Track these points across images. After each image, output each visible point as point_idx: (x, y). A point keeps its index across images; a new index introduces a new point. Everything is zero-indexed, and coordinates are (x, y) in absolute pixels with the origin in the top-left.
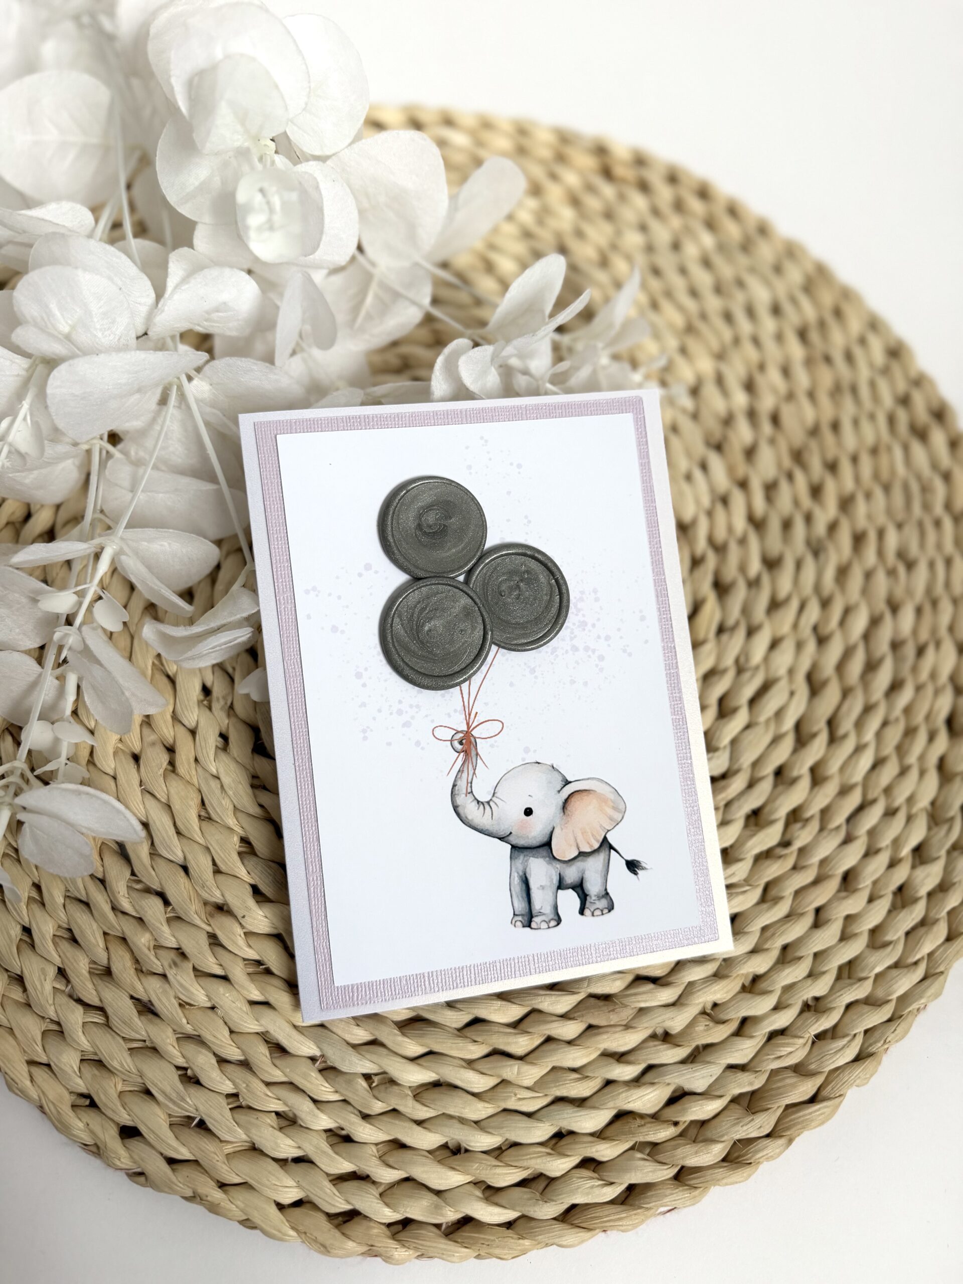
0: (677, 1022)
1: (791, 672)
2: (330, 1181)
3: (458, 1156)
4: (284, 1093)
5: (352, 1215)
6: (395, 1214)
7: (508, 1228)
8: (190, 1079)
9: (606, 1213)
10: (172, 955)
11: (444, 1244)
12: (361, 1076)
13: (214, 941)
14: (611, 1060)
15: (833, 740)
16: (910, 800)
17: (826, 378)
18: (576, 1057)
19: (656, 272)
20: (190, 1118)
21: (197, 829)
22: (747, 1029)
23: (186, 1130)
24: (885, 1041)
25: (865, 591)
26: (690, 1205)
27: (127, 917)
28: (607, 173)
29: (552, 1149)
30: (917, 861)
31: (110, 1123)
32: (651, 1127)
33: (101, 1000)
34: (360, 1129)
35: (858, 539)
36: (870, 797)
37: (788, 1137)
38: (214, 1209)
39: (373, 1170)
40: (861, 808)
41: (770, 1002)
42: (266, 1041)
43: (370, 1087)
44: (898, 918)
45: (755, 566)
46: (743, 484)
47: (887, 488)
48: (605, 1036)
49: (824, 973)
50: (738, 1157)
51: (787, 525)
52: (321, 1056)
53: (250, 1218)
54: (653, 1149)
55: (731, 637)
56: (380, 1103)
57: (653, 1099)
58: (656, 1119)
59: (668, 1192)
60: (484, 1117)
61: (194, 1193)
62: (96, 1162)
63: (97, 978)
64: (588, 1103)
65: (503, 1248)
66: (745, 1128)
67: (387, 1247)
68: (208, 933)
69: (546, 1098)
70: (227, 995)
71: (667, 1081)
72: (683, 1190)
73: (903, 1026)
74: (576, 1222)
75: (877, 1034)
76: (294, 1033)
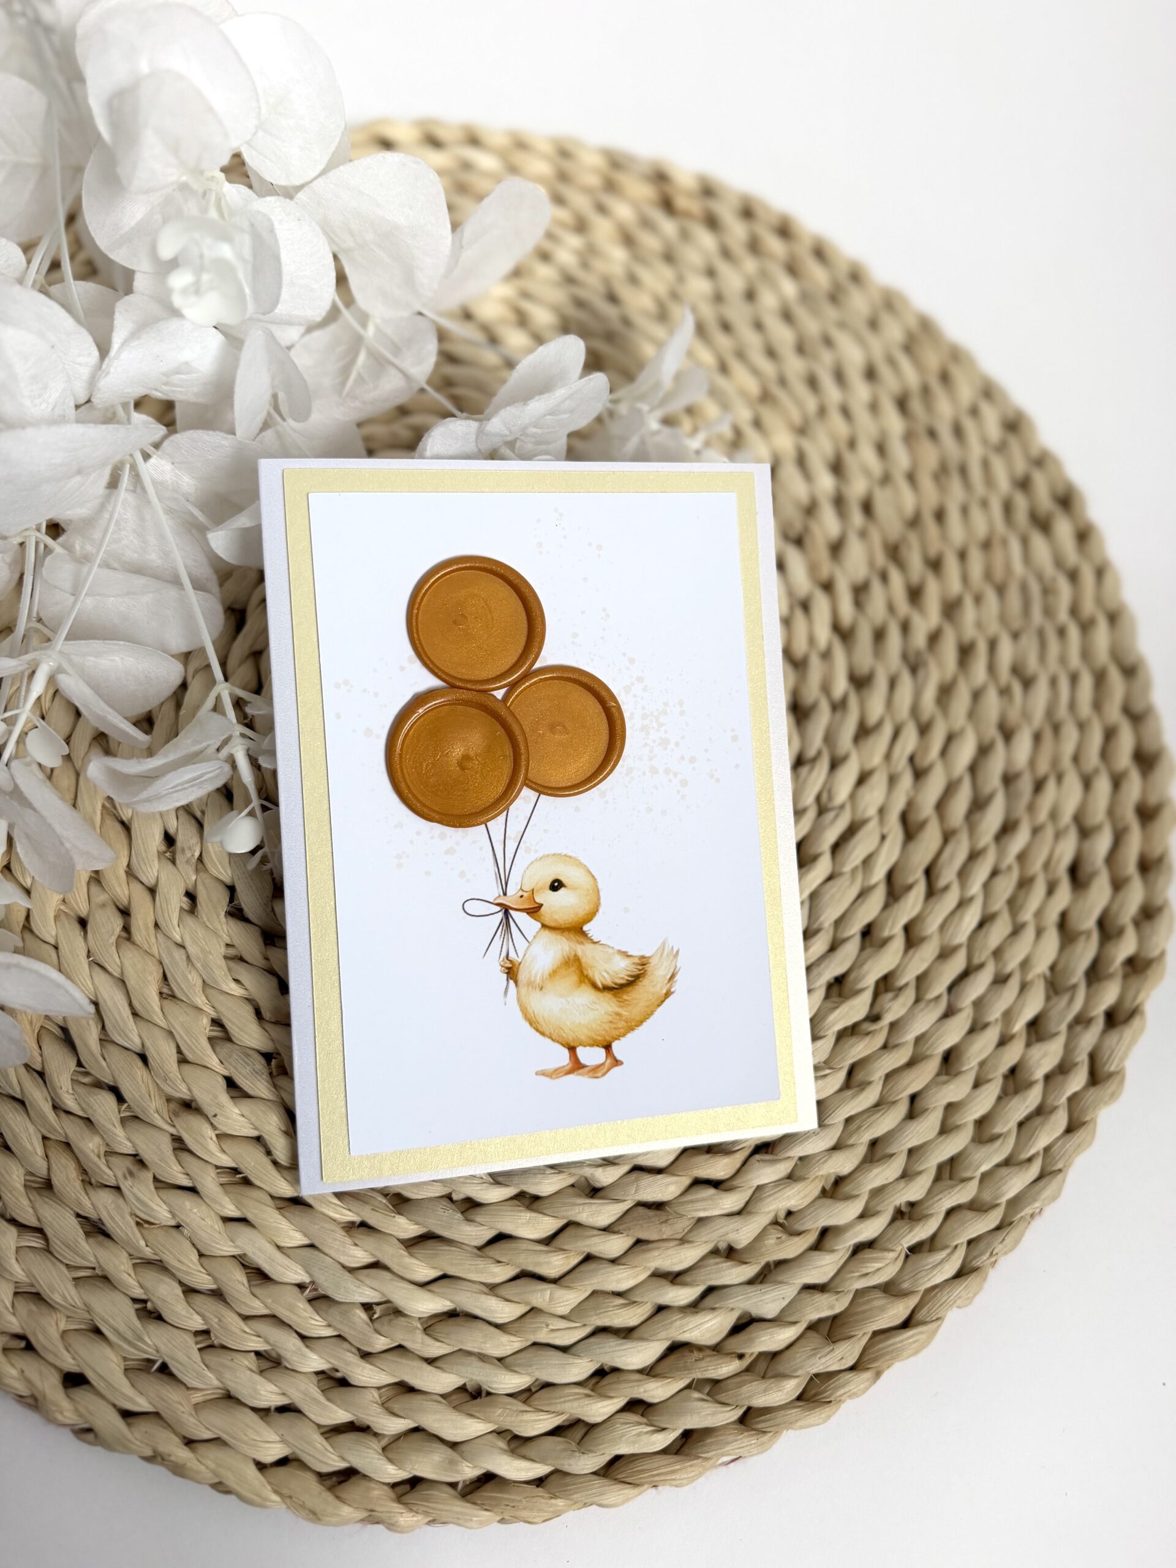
0: (743, 1234)
1: (882, 811)
2: (322, 1434)
3: (478, 1400)
4: (263, 1327)
5: (348, 1474)
6: (400, 1471)
7: (538, 1486)
8: (149, 1313)
9: (656, 1465)
10: (128, 1163)
11: (461, 1507)
12: (360, 1306)
13: (179, 1145)
14: (663, 1282)
15: (932, 892)
16: (1025, 964)
17: (930, 457)
18: (622, 1279)
19: (726, 327)
20: (150, 1362)
21: (158, 1010)
22: (828, 1242)
23: (144, 1376)
24: (992, 1253)
25: (972, 714)
26: (757, 1454)
27: (72, 1117)
28: (667, 205)
29: (592, 1390)
30: (1033, 1038)
31: (53, 1370)
32: (710, 1362)
33: (39, 1220)
34: (358, 1371)
35: (965, 652)
36: (976, 961)
37: (875, 1370)
38: (178, 1470)
39: (375, 1419)
40: (965, 975)
41: (854, 1209)
42: (243, 1265)
43: (371, 1320)
44: (1009, 1106)
45: (841, 685)
46: (828, 587)
47: (1001, 590)
48: (656, 1253)
49: (920, 1173)
50: (815, 1395)
51: (879, 635)
52: (310, 1282)
53: (224, 1481)
54: (713, 1388)
55: (811, 770)
56: (382, 1338)
57: (714, 1327)
58: (718, 1351)
59: (731, 1438)
60: (509, 1352)
61: (154, 1451)
62: (32, 1419)
63: (35, 1193)
64: (636, 1334)
65: (531, 1509)
66: (823, 1360)
67: (391, 1512)
68: (172, 1135)
69: (584, 1328)
70: (195, 1211)
71: (731, 1306)
72: (748, 1436)
73: (1013, 1234)
74: (620, 1476)
75: (982, 1245)
76: (278, 1255)
